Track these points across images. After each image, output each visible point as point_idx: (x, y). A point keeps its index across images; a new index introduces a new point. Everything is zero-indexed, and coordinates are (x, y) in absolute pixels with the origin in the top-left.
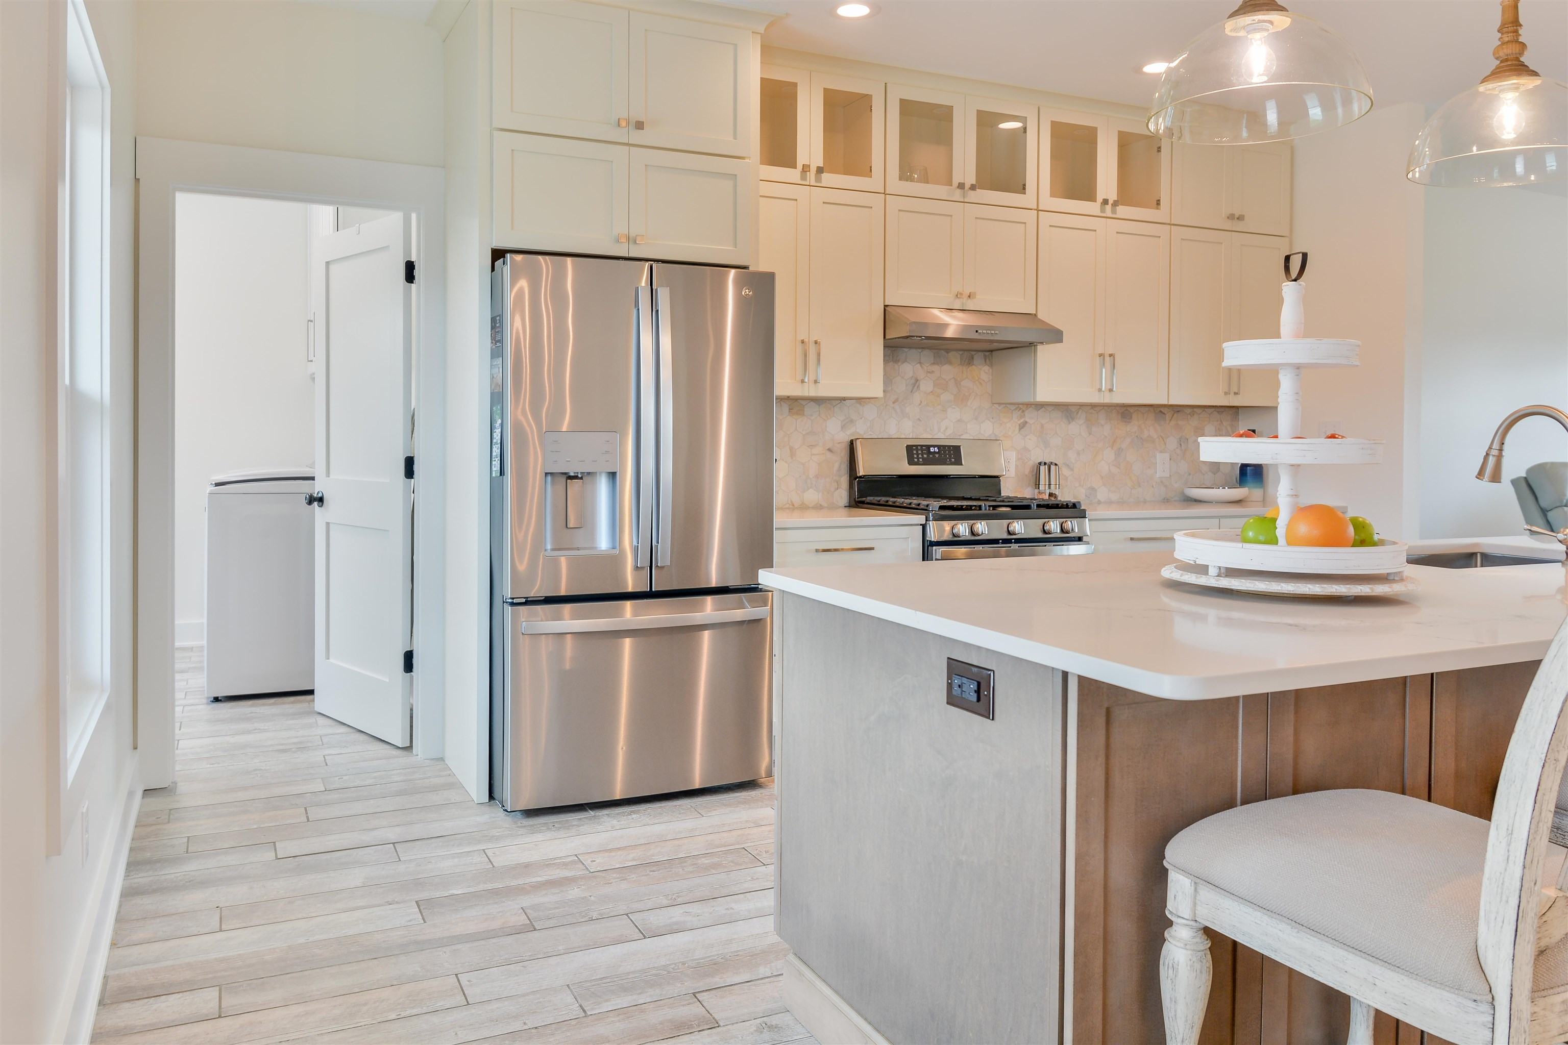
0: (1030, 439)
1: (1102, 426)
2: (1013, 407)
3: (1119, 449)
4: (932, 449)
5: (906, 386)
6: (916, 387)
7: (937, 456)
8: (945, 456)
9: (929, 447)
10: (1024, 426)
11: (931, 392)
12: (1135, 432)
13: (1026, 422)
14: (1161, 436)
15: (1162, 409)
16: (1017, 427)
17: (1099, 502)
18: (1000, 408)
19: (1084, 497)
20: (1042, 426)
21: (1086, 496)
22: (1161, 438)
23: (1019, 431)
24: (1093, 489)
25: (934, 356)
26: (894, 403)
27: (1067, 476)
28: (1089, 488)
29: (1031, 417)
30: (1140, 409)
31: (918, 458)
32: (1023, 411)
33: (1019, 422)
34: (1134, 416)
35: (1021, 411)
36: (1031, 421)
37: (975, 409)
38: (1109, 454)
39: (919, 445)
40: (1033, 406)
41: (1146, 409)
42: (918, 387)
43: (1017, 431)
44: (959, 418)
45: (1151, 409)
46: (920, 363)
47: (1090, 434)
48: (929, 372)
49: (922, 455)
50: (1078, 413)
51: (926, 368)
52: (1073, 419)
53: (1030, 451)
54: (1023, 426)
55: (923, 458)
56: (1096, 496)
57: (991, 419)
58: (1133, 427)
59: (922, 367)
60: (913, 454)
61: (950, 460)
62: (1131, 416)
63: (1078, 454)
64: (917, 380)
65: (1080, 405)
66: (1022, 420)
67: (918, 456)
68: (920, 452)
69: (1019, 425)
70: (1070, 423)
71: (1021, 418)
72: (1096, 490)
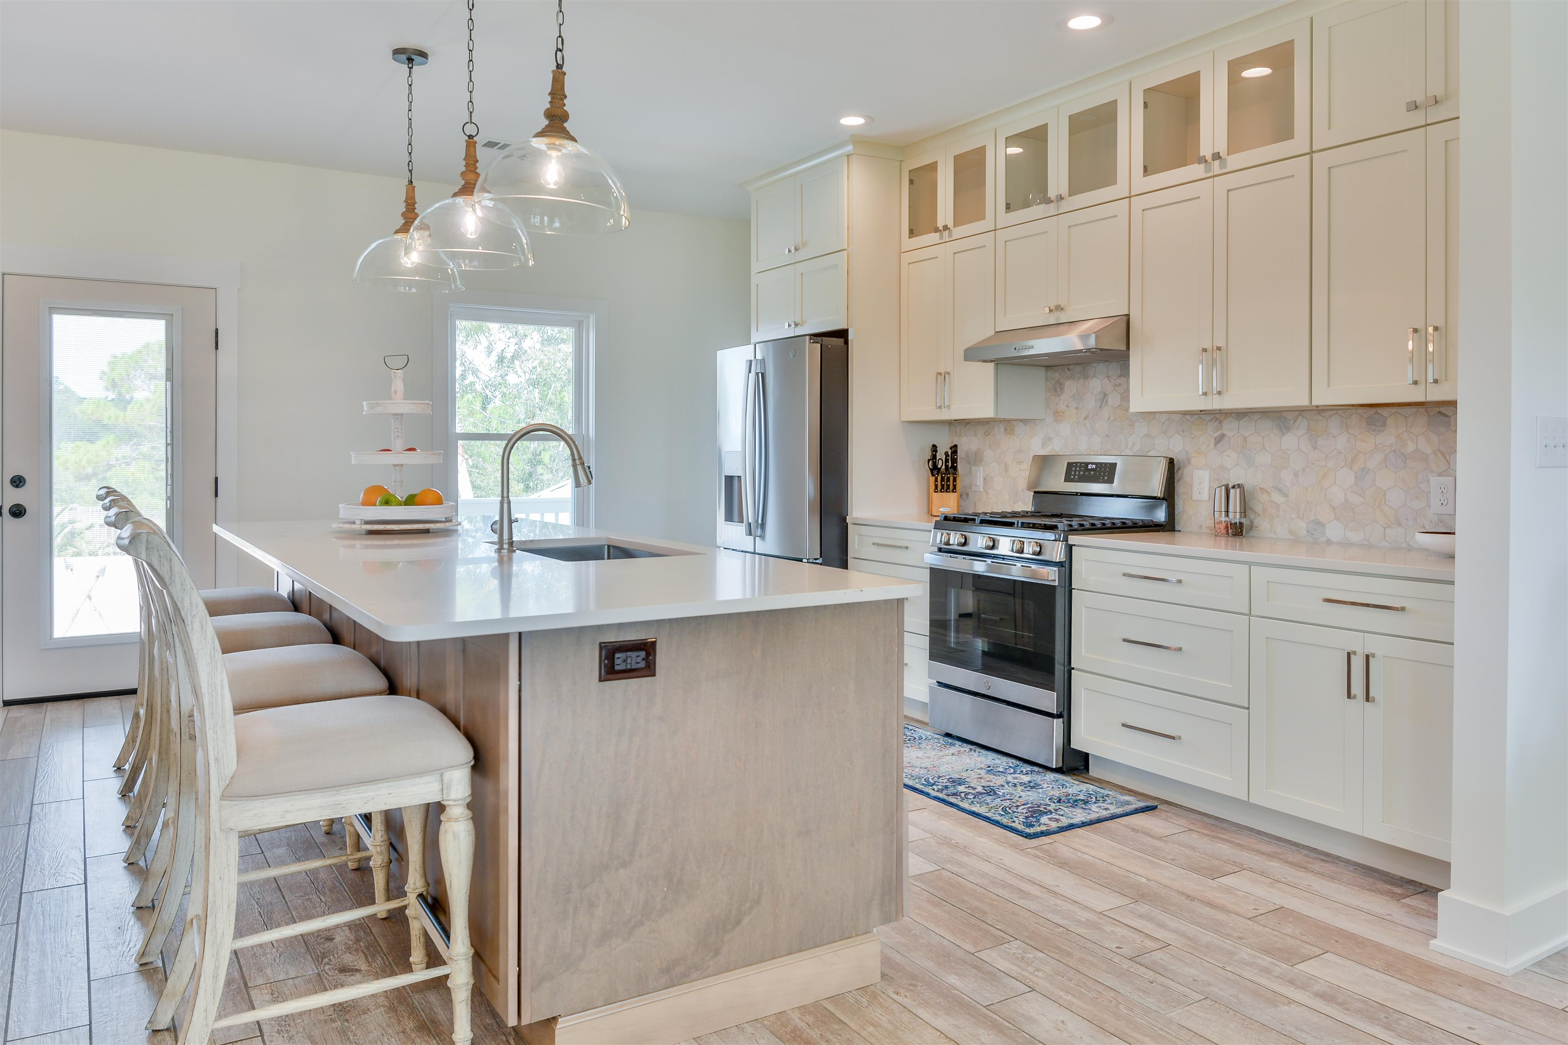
0: (1228, 456)
1: (1334, 437)
2: (1208, 418)
3: (1364, 469)
4: (1090, 467)
5: (1096, 401)
6: (1104, 402)
7: (1092, 473)
8: (1100, 474)
9: (1087, 464)
10: (1221, 440)
11: (1119, 406)
12: (1392, 445)
13: (1224, 435)
14: (1439, 450)
15: (1443, 410)
16: (1213, 442)
17: (1329, 542)
18: (1192, 420)
19: (1305, 532)
20: (1245, 439)
21: (1308, 531)
22: (1439, 454)
23: (1215, 446)
24: (1320, 524)
25: (1121, 368)
26: (1085, 419)
27: (1279, 503)
28: (1313, 521)
29: (1230, 428)
30: (1400, 410)
31: (1074, 475)
32: (1220, 422)
33: (1215, 435)
34: (1390, 421)
35: (1217, 422)
36: (1229, 434)
37: (1164, 422)
38: (1347, 477)
39: (1079, 463)
40: (1233, 415)
41: (1413, 410)
42: (1107, 402)
43: (1213, 446)
44: (1146, 432)
45: (1422, 410)
46: (1108, 377)
47: (1315, 449)
48: (1117, 386)
49: (1079, 473)
50: (1295, 421)
51: (1113, 381)
52: (1288, 429)
53: (1229, 470)
54: (1219, 440)
55: (1079, 475)
56: (1324, 533)
57: (1182, 433)
58: (1387, 438)
59: (1109, 380)
60: (1072, 470)
61: (1103, 478)
62: (1385, 422)
63: (1296, 475)
64: (1105, 395)
65: (1299, 411)
66: (1219, 433)
67: (1075, 473)
68: (1078, 469)
69: (1215, 439)
70: (1283, 435)
71: (1217, 430)
72: (1323, 525)
